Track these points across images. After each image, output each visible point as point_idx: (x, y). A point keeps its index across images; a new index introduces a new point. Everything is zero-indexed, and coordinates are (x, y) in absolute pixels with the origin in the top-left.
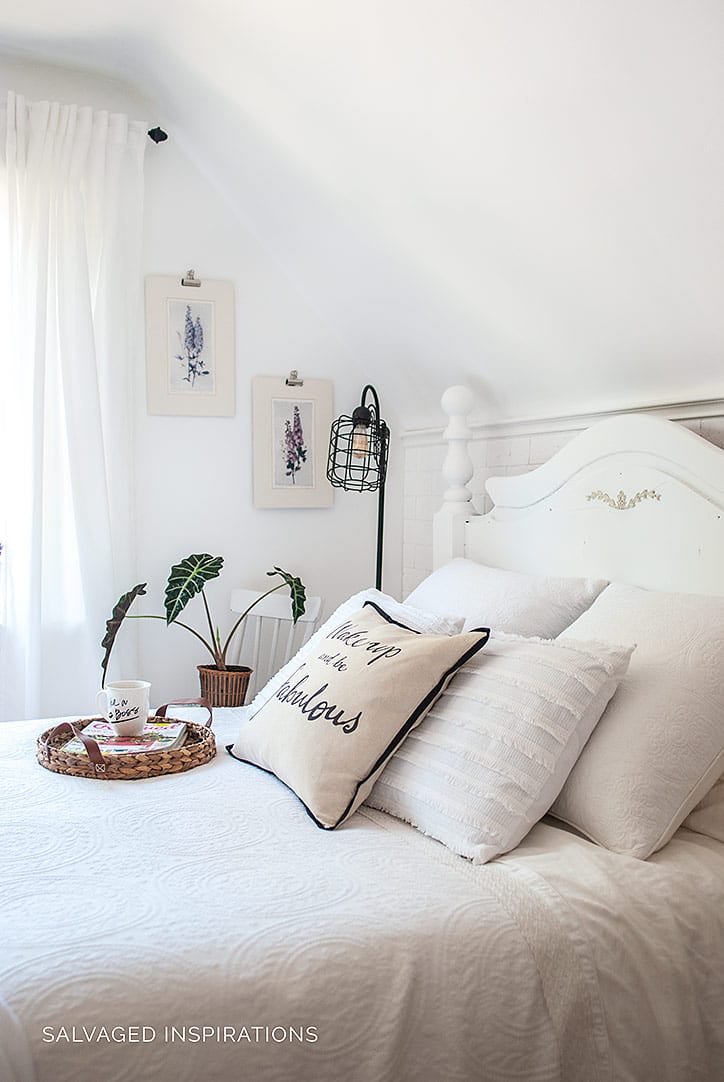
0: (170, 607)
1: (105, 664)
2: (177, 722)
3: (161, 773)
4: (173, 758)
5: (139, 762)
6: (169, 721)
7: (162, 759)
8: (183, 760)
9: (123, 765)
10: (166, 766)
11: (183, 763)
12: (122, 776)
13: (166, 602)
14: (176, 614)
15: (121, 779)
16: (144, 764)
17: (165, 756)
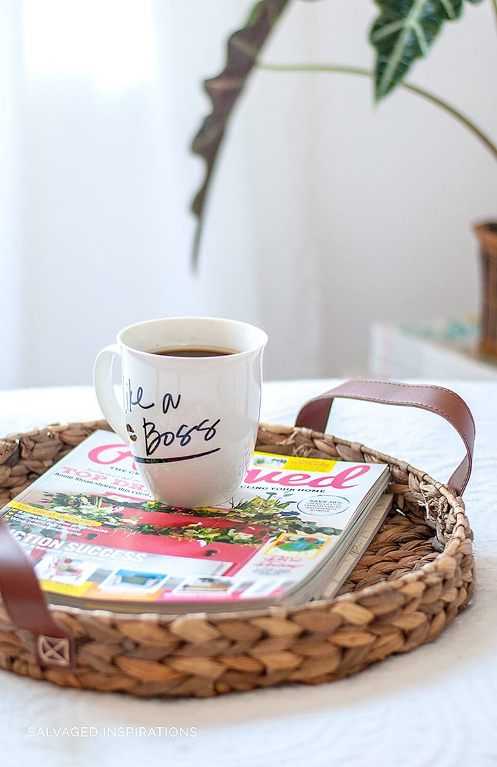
0: (384, 47)
1: (199, 205)
2: (362, 455)
3: (260, 681)
4: (304, 635)
5: (182, 644)
6: (337, 450)
7: (264, 636)
8: (344, 640)
9: (127, 648)
10: (277, 659)
11: (344, 650)
12: (124, 684)
13: (376, 27)
14: (403, 69)
15: (121, 692)
16: (200, 652)
17: (281, 629)
